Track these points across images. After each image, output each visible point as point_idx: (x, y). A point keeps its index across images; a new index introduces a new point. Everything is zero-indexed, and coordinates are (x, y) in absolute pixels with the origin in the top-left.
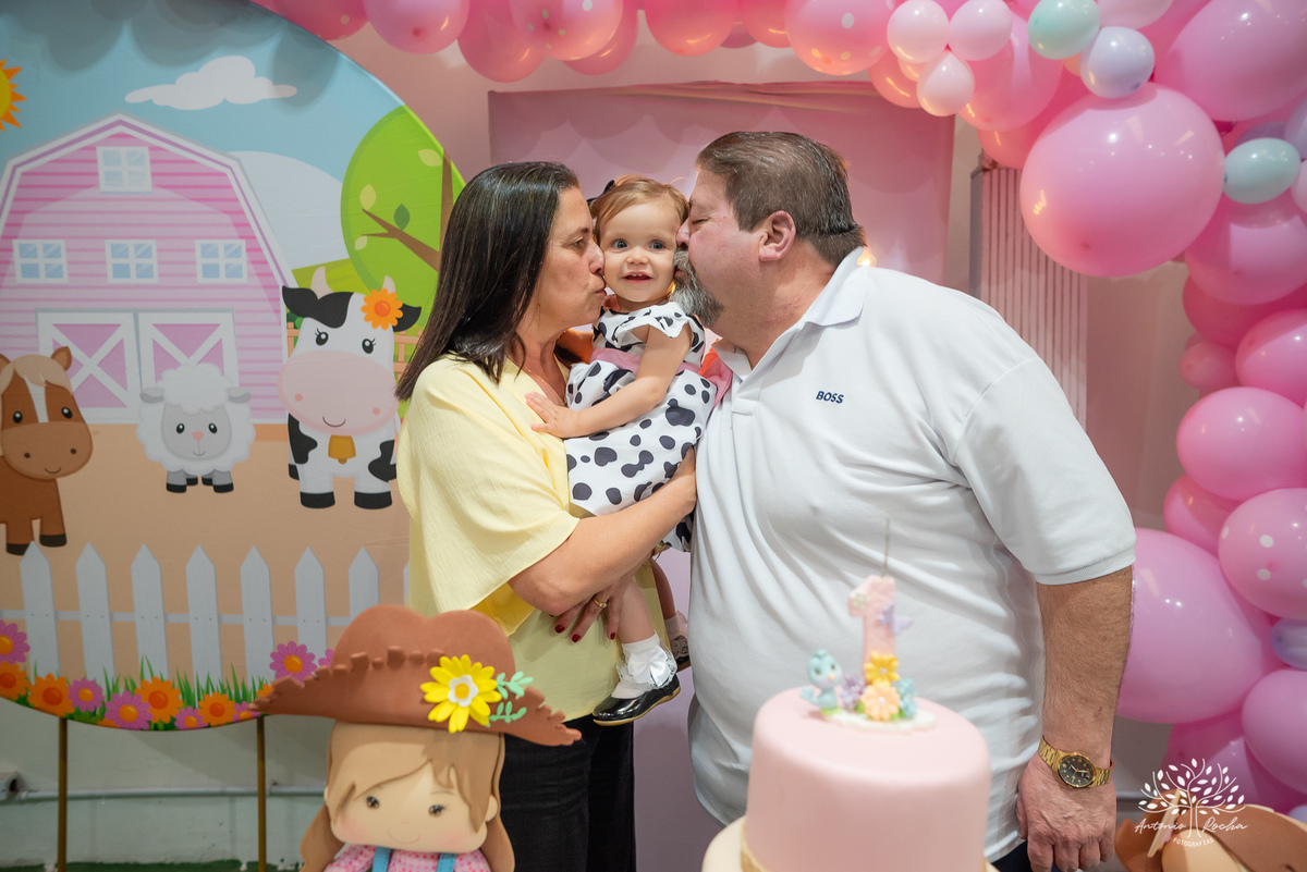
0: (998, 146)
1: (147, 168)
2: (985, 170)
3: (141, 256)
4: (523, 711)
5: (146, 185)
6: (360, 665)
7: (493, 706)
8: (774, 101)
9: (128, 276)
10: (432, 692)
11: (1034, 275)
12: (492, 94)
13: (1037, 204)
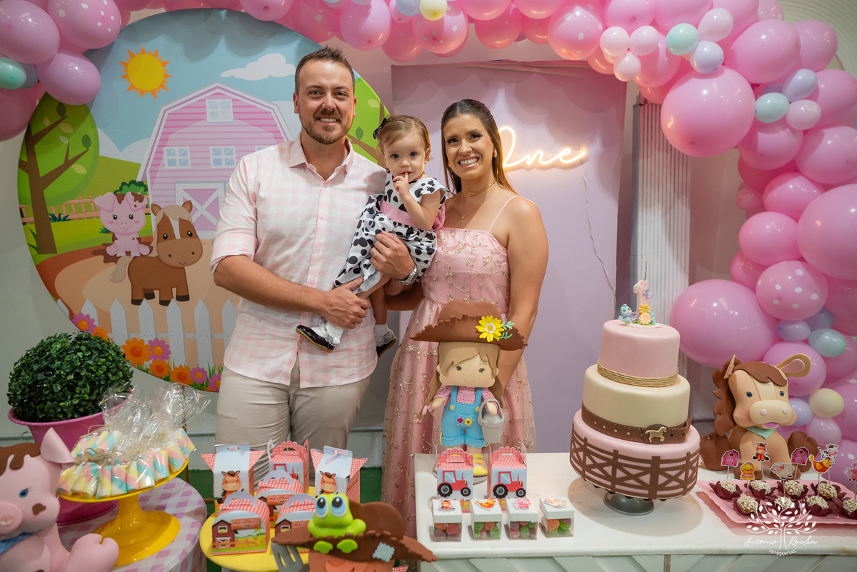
0: (649, 93)
1: (231, 110)
2: (641, 105)
3: (228, 154)
4: (511, 335)
5: (230, 118)
6: (453, 320)
7: (502, 333)
8: (535, 70)
9: (221, 164)
10: (480, 329)
11: (665, 154)
12: (393, 66)
13: (669, 122)
